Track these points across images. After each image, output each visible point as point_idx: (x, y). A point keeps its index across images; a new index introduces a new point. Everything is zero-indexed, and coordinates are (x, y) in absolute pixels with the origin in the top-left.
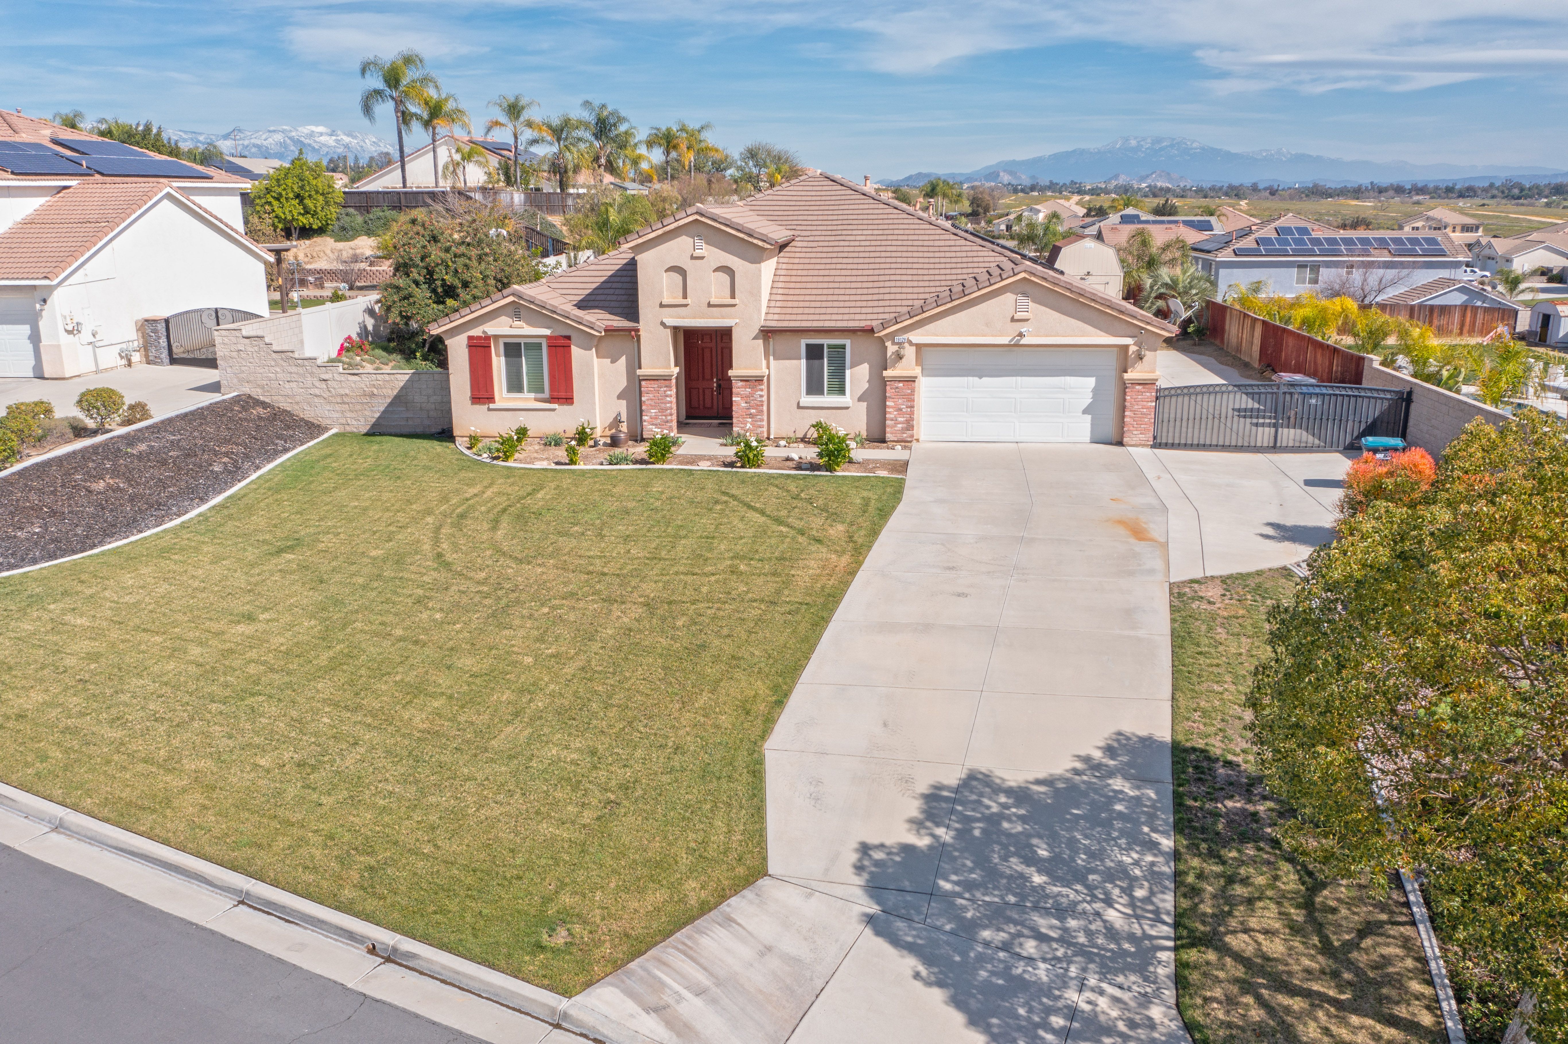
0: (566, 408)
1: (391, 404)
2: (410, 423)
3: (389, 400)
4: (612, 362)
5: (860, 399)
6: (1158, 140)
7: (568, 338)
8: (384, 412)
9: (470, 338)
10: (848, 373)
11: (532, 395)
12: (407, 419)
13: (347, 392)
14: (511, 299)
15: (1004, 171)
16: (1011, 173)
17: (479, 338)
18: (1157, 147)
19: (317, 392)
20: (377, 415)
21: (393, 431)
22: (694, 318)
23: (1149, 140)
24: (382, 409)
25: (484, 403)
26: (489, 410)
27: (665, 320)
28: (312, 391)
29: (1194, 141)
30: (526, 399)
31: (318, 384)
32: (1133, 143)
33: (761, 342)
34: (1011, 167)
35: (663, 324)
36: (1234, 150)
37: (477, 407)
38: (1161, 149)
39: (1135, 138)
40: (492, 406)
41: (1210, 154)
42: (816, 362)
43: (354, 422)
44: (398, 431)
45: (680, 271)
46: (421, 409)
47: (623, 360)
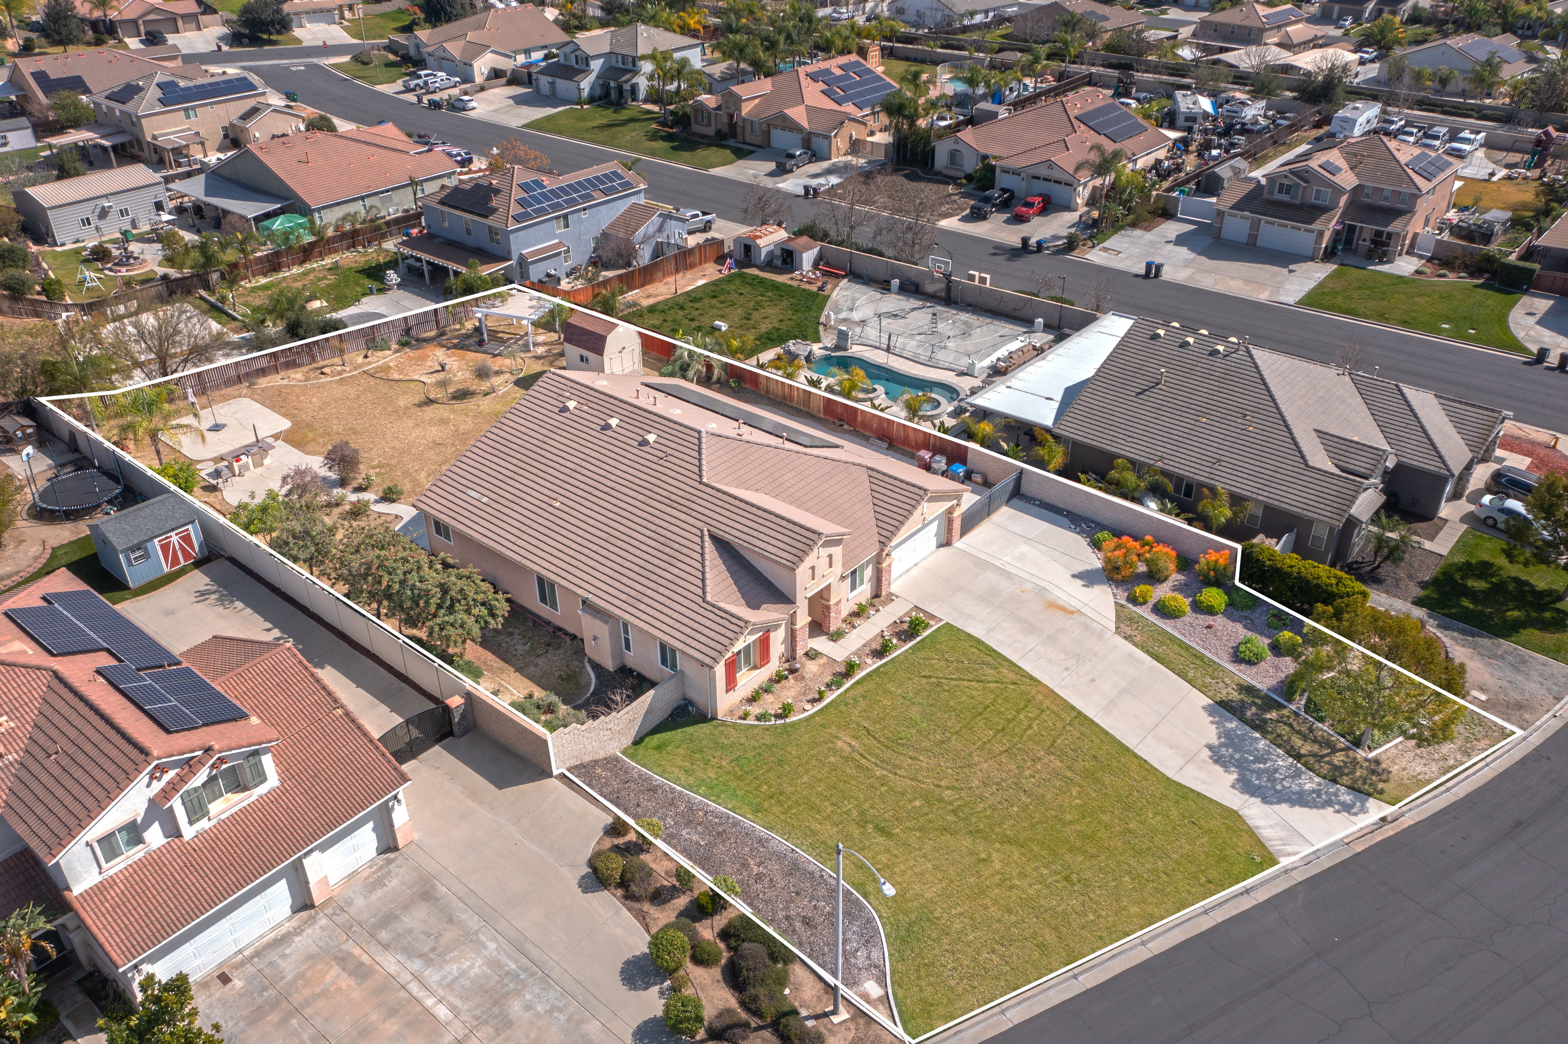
0: (766, 667)
1: (644, 718)
5: (868, 582)
7: (768, 630)
10: (865, 573)
11: (746, 669)
13: (622, 727)
14: (750, 628)
21: (645, 732)
22: (818, 587)
24: (639, 723)
25: (733, 690)
27: (807, 596)
30: (744, 674)
33: (840, 581)
35: (806, 598)
37: (729, 694)
40: (736, 688)
42: (854, 578)
44: (647, 731)
45: (812, 568)
46: (658, 709)
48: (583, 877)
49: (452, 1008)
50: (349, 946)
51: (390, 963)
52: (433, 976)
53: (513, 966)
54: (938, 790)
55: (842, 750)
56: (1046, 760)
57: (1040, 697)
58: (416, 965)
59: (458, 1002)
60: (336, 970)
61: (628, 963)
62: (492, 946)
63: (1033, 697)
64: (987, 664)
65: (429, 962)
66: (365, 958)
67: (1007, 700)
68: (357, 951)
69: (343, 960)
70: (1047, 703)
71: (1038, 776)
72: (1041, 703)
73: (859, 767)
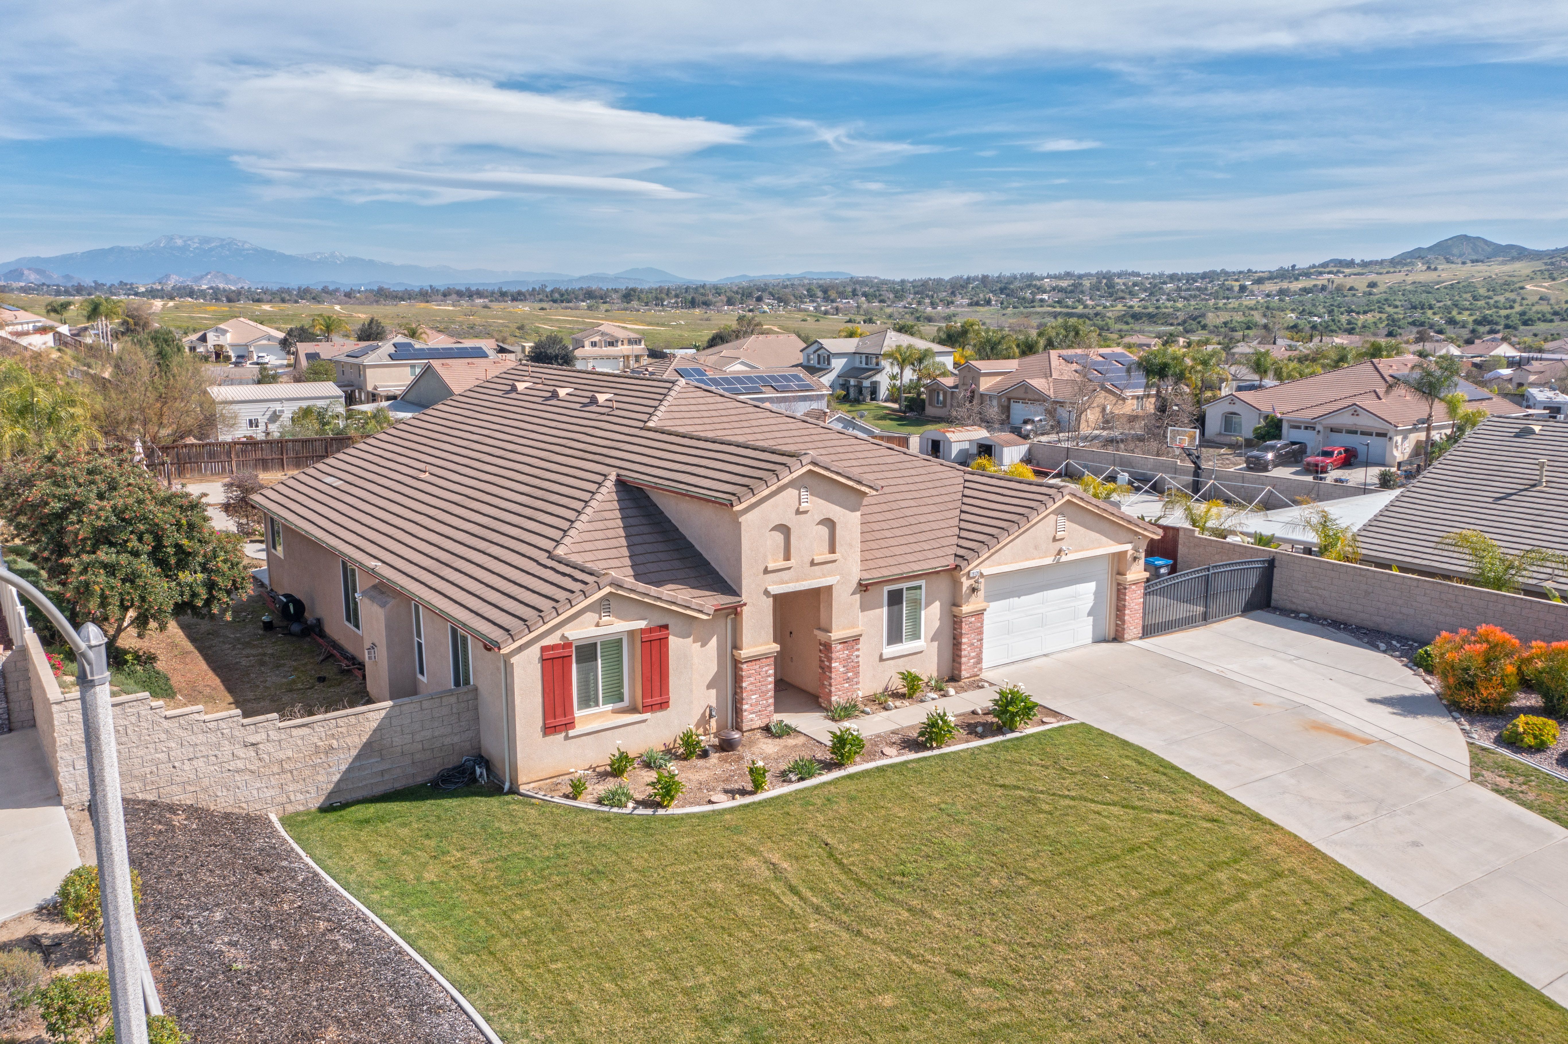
0: (660, 714)
1: (358, 757)
2: (387, 777)
3: (354, 753)
4: (702, 646)
5: (932, 640)
6: (206, 240)
7: (666, 627)
8: (348, 770)
9: (544, 649)
10: (923, 613)
11: (610, 707)
12: (382, 773)
13: (290, 754)
14: (607, 590)
15: (30, 269)
16: (38, 271)
17: (553, 647)
18: (207, 247)
19: (240, 764)
20: (336, 778)
21: (359, 795)
22: (797, 581)
23: (196, 240)
24: (344, 767)
25: (560, 732)
26: (567, 738)
27: (770, 588)
28: (232, 766)
29: (245, 242)
30: (602, 714)
31: (241, 752)
32: (179, 242)
33: (858, 596)
34: (38, 265)
35: (766, 593)
36: (287, 253)
37: (551, 738)
38: (211, 250)
39: (181, 237)
40: (571, 733)
41: (265, 256)
42: (896, 608)
43: (300, 797)
44: (365, 793)
45: (784, 530)
46: (403, 754)
47: (714, 641)
54: (953, 983)
55: (750, 873)
56: (1276, 967)
57: (1274, 850)
63: (1257, 848)
64: (1152, 785)
67: (1187, 843)
70: (1292, 862)
71: (1247, 997)
72: (1275, 860)
73: (775, 909)
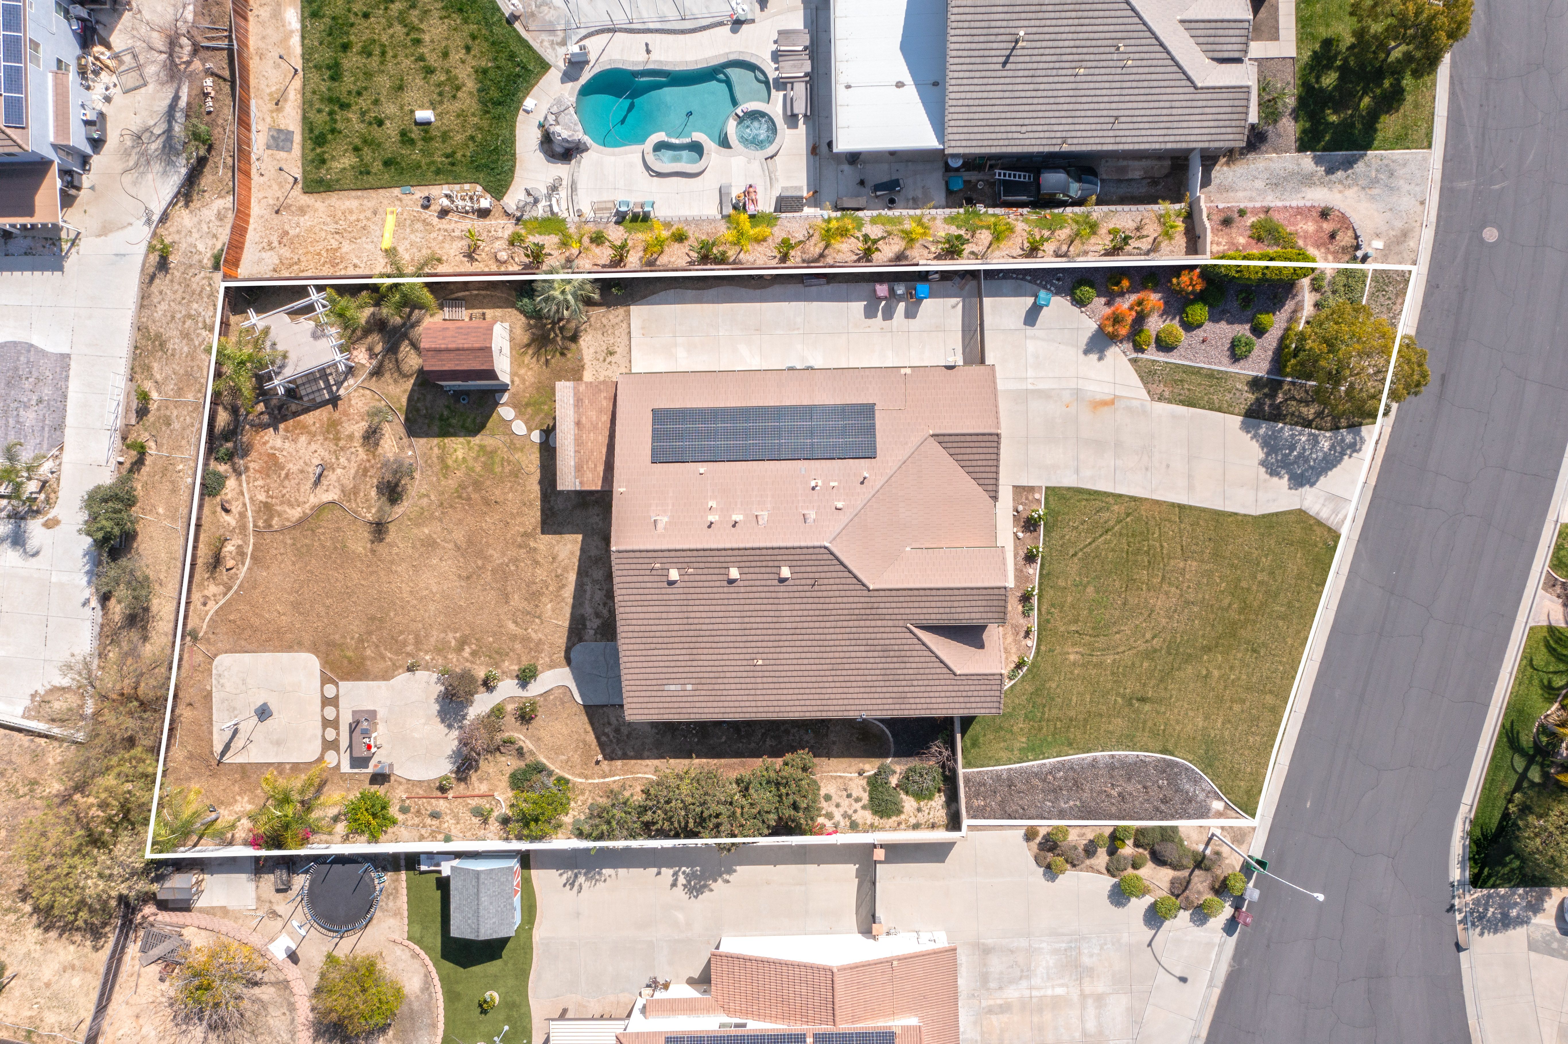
48: (1044, 875)
49: (1062, 985)
50: (984, 1004)
51: (1012, 993)
52: (1036, 981)
53: (1064, 945)
54: (1149, 645)
55: (1076, 660)
56: (1187, 567)
58: (1024, 984)
59: (1062, 981)
60: (994, 1018)
61: (1109, 897)
62: (1044, 945)
63: (1147, 516)
64: (1102, 509)
65: (1028, 978)
66: (999, 1002)
68: (991, 1002)
69: (990, 1011)
72: (1154, 518)
73: (1096, 665)
